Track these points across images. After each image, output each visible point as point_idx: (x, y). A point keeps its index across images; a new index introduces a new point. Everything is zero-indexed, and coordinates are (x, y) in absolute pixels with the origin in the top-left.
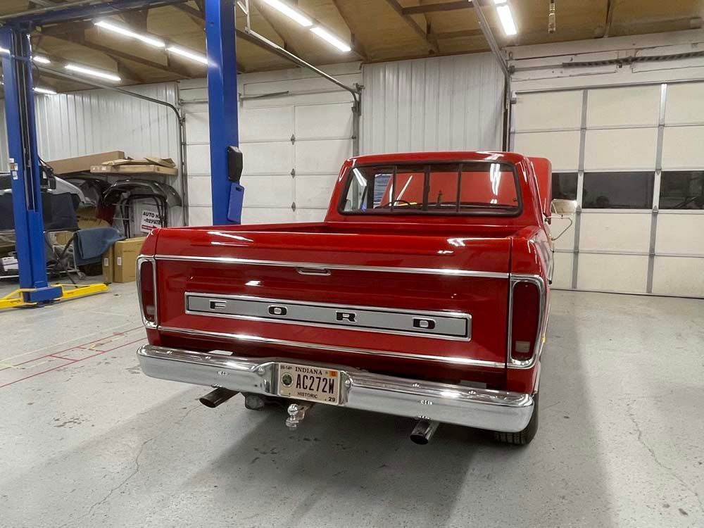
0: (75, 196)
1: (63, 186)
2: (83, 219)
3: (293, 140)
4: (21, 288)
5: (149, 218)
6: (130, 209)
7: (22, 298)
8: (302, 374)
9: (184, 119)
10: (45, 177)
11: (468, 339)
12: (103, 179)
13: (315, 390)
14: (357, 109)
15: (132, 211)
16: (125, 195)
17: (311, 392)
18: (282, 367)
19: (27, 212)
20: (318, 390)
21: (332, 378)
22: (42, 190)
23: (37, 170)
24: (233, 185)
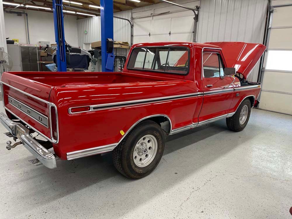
1: (83, 52)
3: (170, 34)
8: (20, 131)
9: (133, 25)
10: (68, 49)
11: (48, 128)
14: (196, 18)
18: (17, 127)
19: (60, 62)
23: (65, 47)
24: (109, 55)
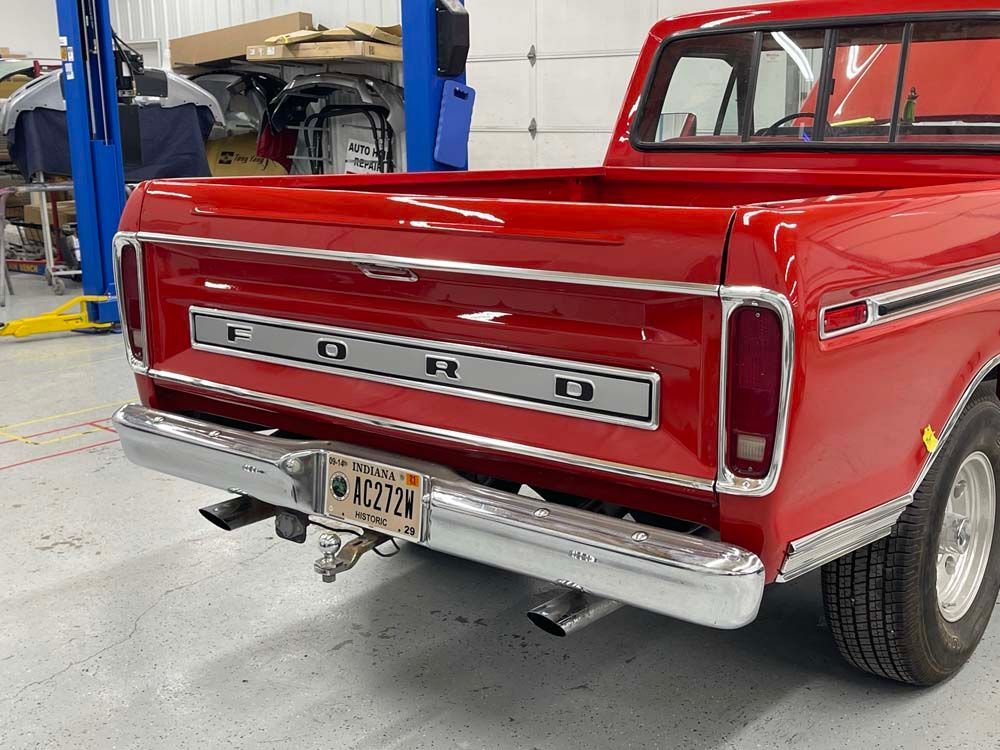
0: (203, 111)
1: (184, 91)
2: (239, 159)
4: (85, 294)
5: (361, 156)
6: (324, 137)
7: (85, 314)
8: (364, 477)
10: (126, 73)
11: (653, 426)
12: (274, 72)
13: (384, 509)
15: (329, 142)
16: (315, 107)
17: (376, 513)
18: (333, 461)
19: (92, 145)
20: (387, 511)
21: (411, 488)
22: (120, 100)
23: (111, 59)
24: (450, 85)
